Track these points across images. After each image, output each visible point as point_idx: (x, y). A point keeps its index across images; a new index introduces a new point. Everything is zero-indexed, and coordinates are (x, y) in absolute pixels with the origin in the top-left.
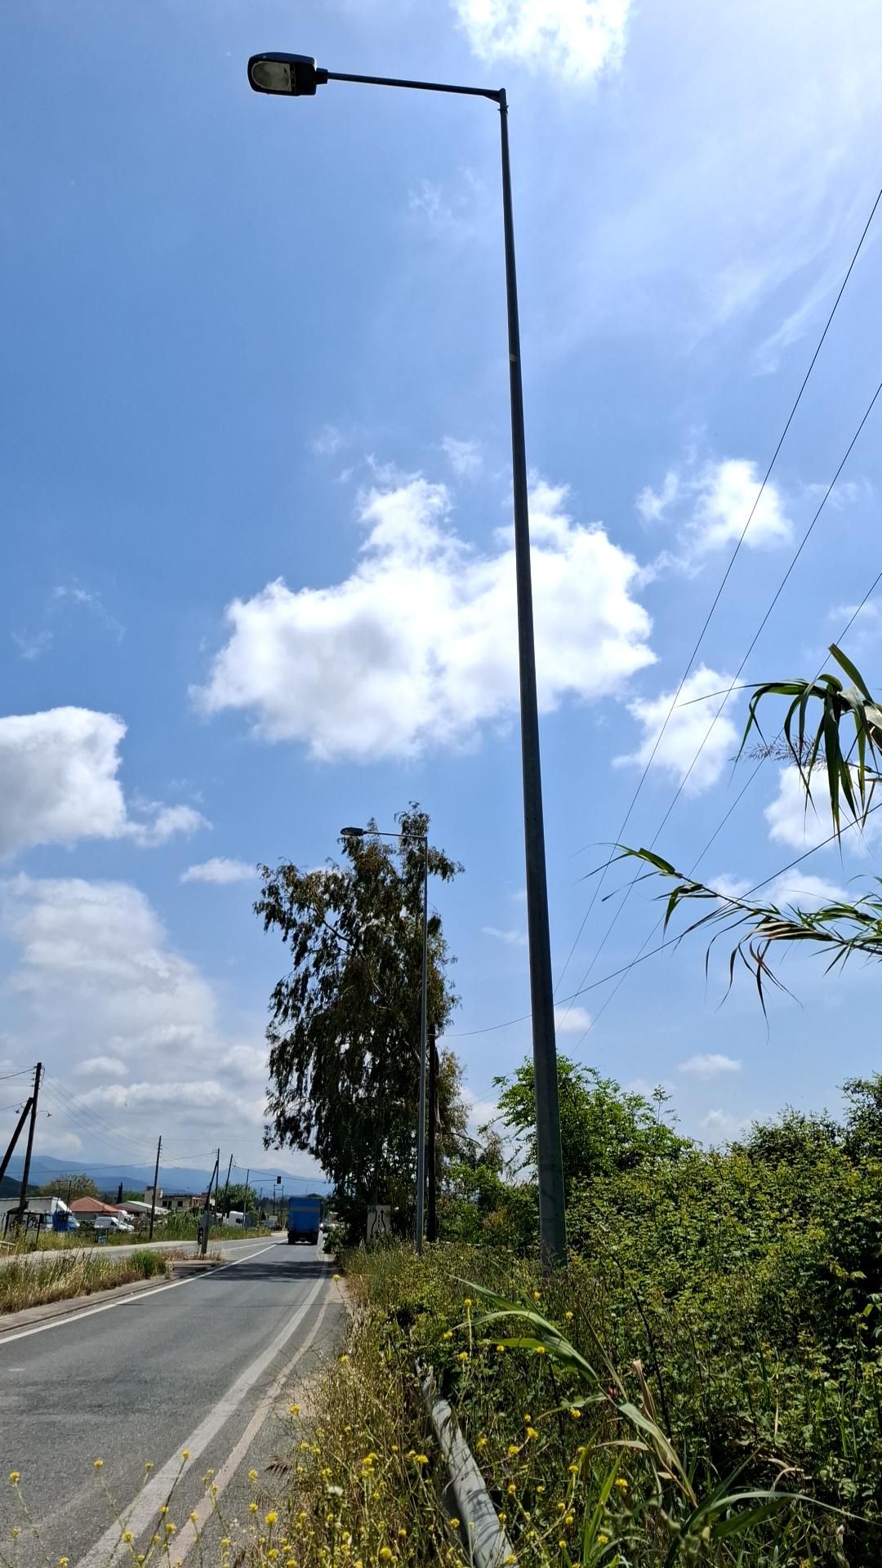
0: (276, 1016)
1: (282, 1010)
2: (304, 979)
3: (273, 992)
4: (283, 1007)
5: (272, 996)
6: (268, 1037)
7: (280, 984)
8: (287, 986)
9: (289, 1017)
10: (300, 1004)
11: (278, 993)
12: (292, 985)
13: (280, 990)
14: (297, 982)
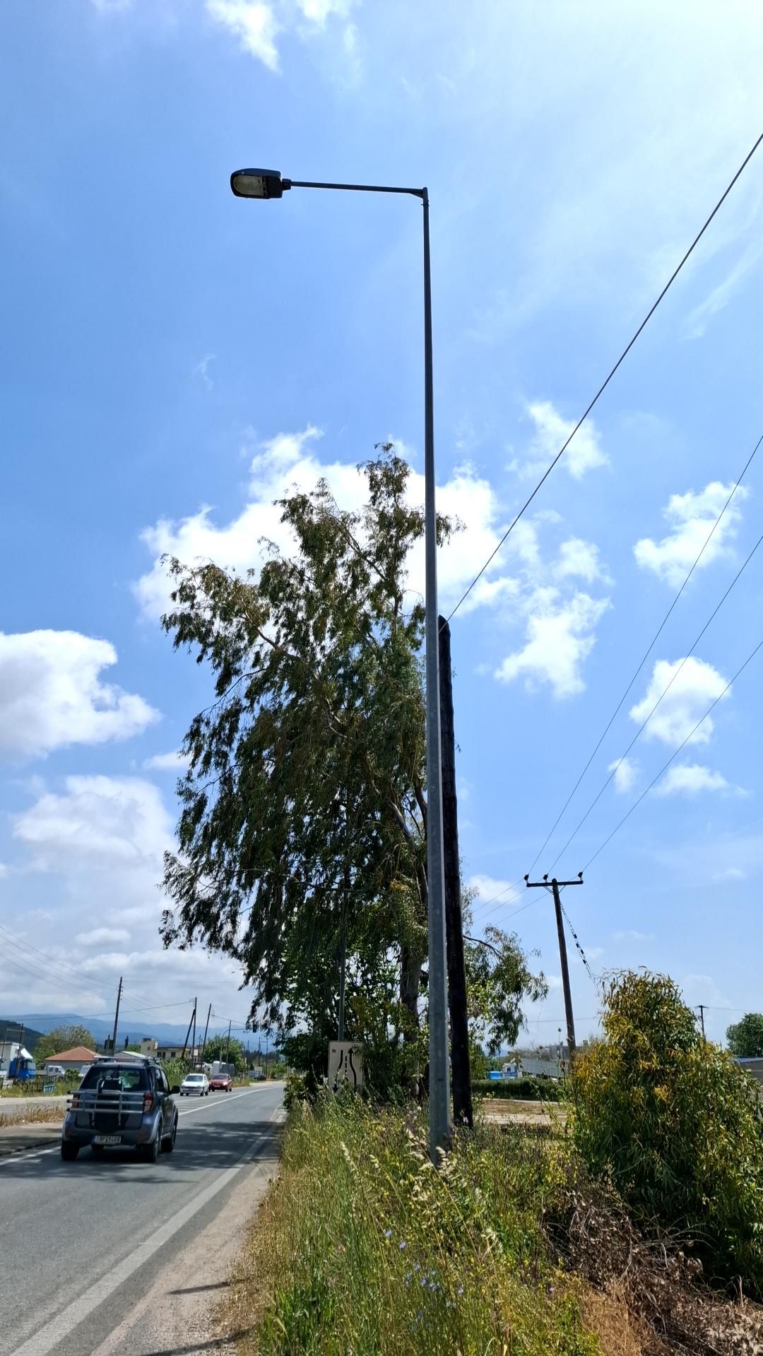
0: (193, 764)
1: (201, 758)
2: (232, 715)
3: (188, 731)
4: (203, 754)
5: (187, 736)
6: (181, 794)
7: (198, 720)
8: (208, 724)
9: (212, 767)
10: (225, 748)
11: (194, 734)
12: (215, 721)
13: (198, 728)
14: (224, 718)
